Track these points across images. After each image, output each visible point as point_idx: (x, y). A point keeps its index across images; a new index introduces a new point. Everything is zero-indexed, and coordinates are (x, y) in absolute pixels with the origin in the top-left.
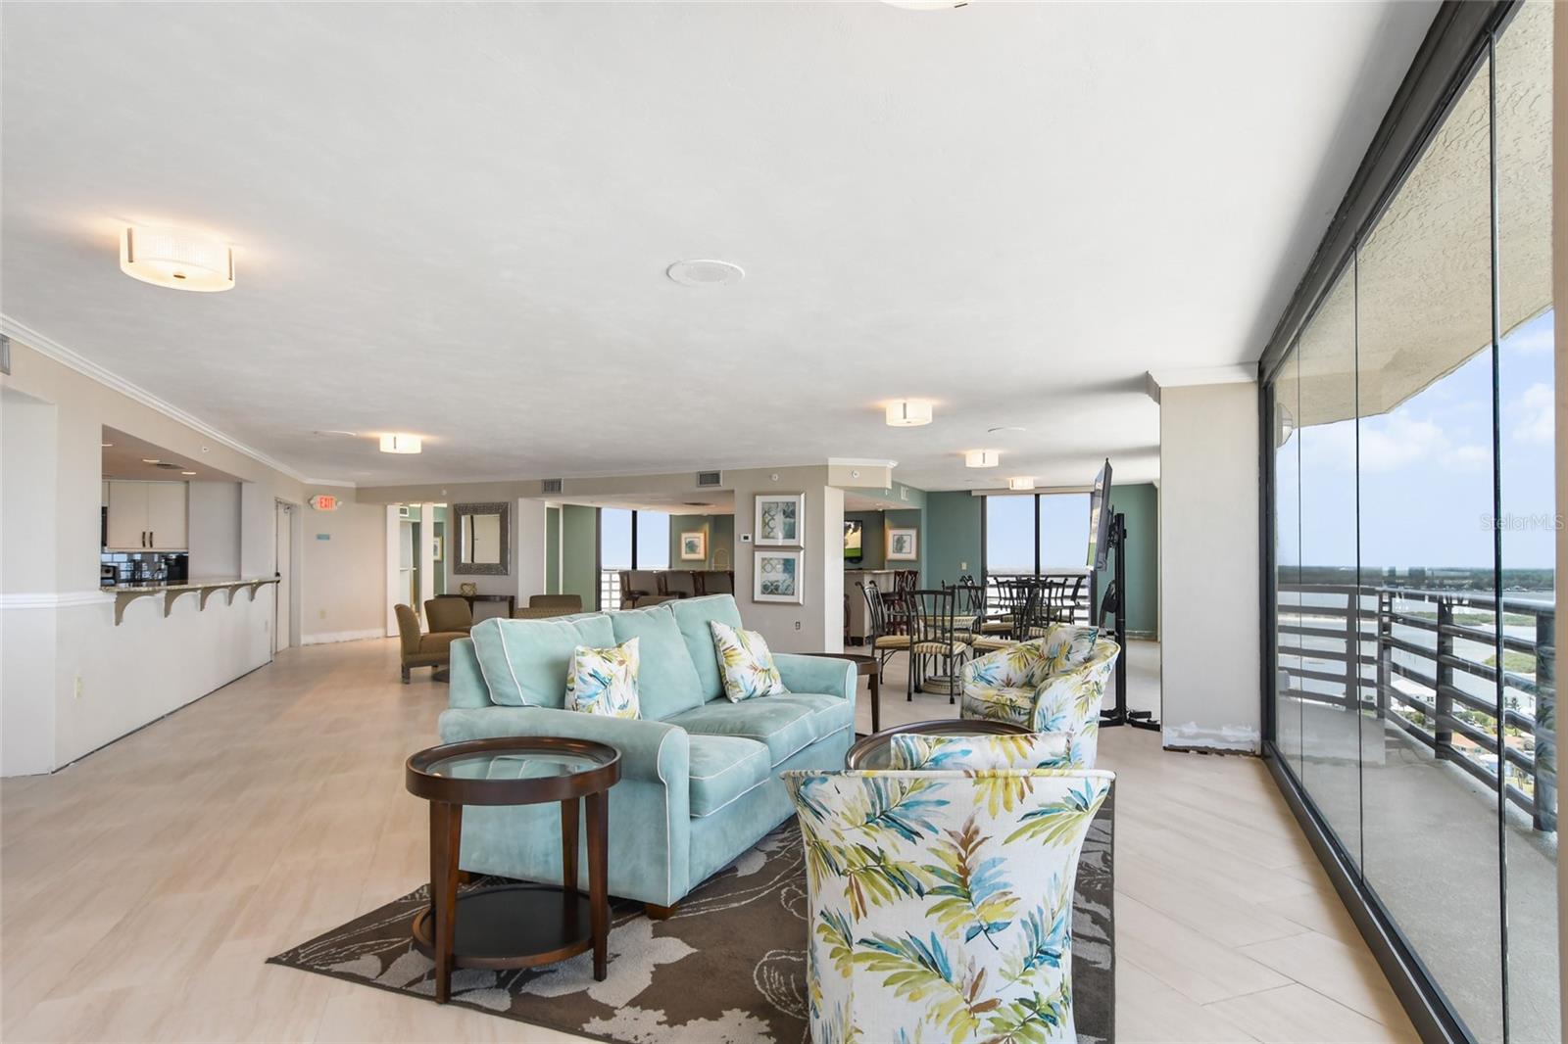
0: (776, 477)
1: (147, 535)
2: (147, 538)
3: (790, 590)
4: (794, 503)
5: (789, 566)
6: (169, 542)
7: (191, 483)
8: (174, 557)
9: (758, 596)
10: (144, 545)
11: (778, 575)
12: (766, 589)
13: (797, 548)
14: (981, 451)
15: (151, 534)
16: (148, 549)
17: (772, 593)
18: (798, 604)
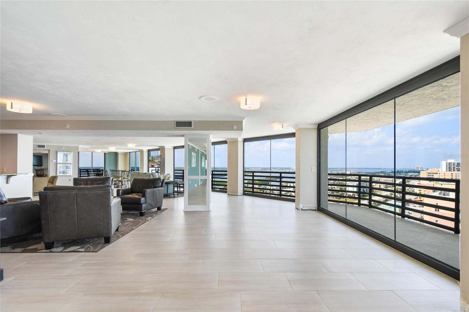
9: (58, 174)
13: (70, 164)
17: (62, 173)
18: (70, 176)
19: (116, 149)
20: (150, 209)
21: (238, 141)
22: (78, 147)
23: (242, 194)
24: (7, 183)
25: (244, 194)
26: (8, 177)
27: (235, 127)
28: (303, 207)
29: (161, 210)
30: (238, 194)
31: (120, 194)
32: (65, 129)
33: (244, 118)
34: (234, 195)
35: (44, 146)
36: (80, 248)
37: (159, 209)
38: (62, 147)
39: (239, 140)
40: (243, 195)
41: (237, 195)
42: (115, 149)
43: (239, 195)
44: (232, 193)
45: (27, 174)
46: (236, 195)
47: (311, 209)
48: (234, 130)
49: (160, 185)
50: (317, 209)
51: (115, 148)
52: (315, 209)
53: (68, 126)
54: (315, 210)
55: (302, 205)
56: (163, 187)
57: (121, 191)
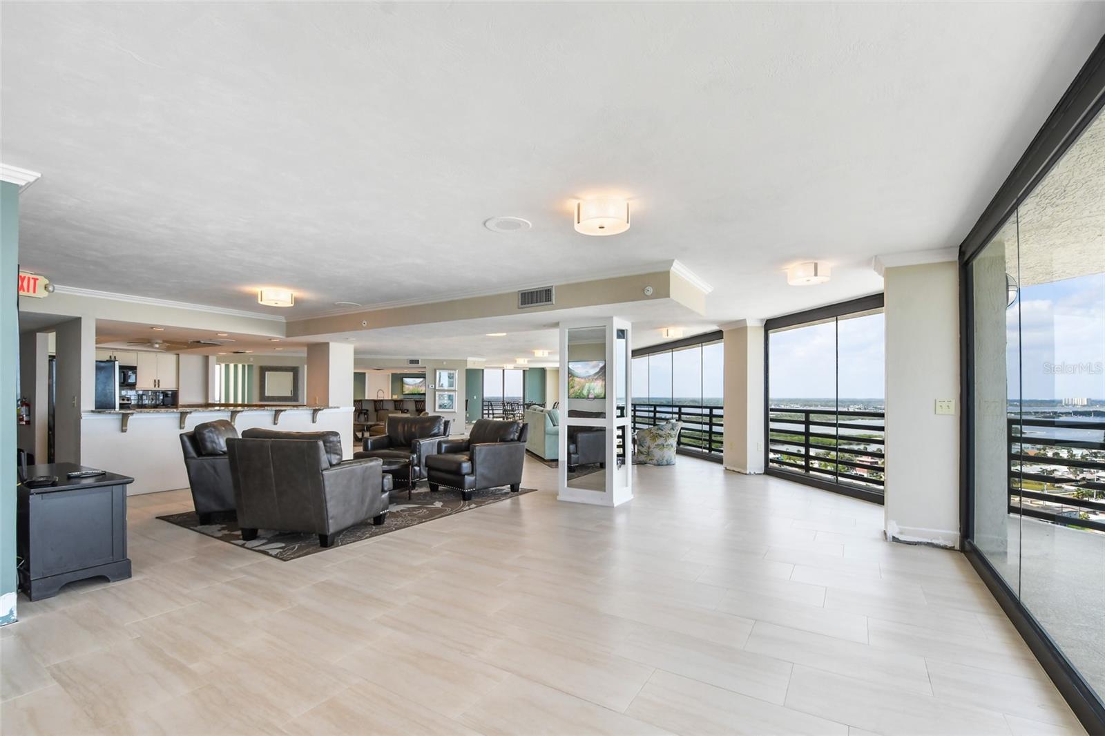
0: (445, 363)
1: (157, 381)
2: (157, 383)
3: (451, 406)
4: (453, 374)
5: (450, 398)
6: (168, 384)
7: (180, 355)
8: (170, 393)
9: (437, 409)
10: (155, 386)
11: (446, 401)
12: (440, 406)
13: (454, 391)
14: (542, 351)
15: (159, 381)
16: (157, 389)
17: (443, 408)
18: (455, 412)
19: (528, 362)
20: (487, 488)
21: (746, 327)
22: (466, 361)
23: (762, 472)
24: (314, 422)
25: (768, 472)
26: (315, 411)
27: (650, 291)
28: (901, 533)
29: (518, 491)
30: (745, 468)
31: (443, 450)
32: (362, 328)
33: (670, 262)
34: (739, 472)
35: (418, 361)
36: (263, 544)
37: (515, 488)
38: (442, 361)
39: (748, 324)
40: (764, 474)
41: (746, 474)
42: (526, 362)
43: (750, 474)
44: (734, 466)
45: (338, 408)
46: (743, 474)
47: (935, 542)
48: (648, 298)
49: (516, 438)
50: (957, 547)
51: (526, 360)
52: (949, 544)
53: (365, 323)
54: (952, 549)
55: (898, 524)
56: (522, 440)
57: (444, 446)
